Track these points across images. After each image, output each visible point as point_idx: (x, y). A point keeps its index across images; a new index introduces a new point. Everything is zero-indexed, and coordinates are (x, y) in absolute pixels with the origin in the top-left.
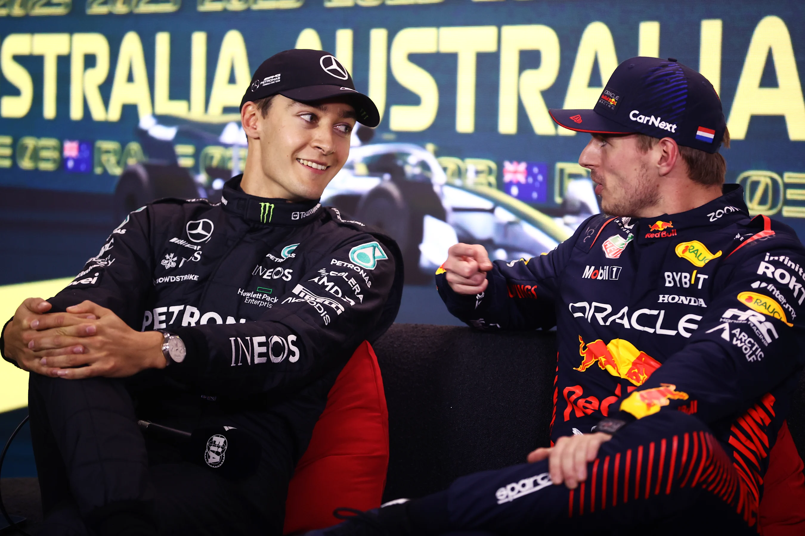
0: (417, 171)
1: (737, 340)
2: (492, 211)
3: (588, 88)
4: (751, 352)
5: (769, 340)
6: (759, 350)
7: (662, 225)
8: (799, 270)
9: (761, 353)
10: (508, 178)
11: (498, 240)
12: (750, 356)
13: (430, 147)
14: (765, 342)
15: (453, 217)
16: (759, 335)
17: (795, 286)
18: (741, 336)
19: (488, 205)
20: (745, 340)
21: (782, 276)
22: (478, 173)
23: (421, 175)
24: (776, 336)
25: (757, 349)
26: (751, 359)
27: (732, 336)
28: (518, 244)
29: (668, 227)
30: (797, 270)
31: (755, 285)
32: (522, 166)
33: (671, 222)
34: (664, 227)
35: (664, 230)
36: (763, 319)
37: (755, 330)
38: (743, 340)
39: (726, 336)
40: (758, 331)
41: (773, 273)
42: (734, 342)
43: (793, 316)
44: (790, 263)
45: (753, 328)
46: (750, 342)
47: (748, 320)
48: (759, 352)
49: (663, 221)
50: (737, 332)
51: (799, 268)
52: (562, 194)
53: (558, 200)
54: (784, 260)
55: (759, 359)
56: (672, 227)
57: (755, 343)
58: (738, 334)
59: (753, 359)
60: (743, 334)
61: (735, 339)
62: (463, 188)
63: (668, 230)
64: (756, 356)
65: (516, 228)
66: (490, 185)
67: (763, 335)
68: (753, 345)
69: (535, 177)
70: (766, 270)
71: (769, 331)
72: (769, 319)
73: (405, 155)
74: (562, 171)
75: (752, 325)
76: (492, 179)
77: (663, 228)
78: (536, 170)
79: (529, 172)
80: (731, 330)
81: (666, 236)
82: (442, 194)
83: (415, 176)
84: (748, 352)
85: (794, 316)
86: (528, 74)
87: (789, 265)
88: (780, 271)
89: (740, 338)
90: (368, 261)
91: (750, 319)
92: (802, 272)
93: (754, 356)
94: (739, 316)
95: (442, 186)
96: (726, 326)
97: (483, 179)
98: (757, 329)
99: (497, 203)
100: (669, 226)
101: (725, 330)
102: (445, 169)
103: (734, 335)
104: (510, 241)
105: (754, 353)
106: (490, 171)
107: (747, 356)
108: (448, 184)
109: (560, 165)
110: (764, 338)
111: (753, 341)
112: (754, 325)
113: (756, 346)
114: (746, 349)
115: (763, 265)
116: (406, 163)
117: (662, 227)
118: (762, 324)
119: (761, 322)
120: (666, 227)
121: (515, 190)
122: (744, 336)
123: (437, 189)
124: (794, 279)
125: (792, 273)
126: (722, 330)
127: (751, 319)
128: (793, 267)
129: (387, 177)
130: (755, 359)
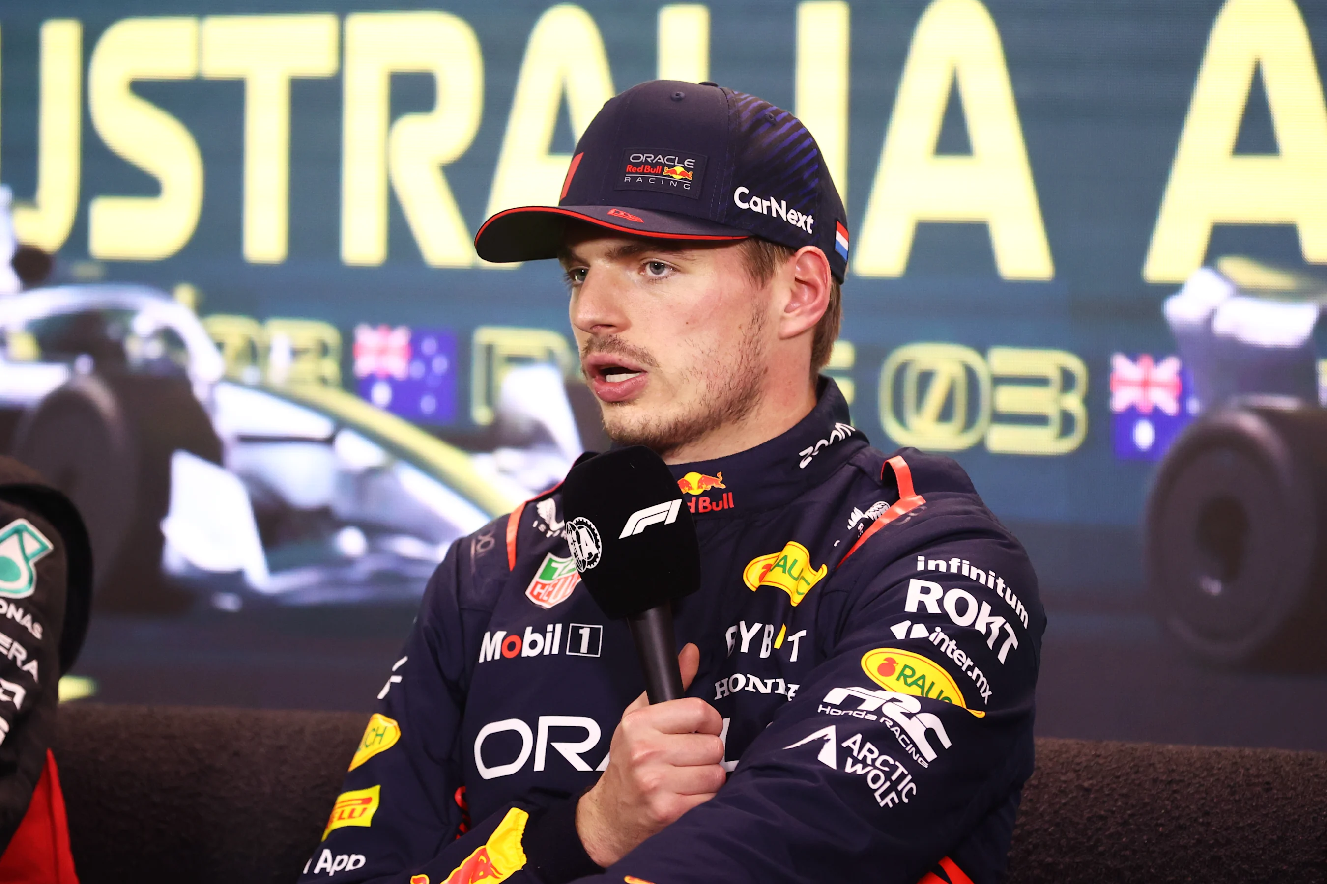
0: (155, 350)
1: (856, 761)
2: (329, 441)
3: (550, 156)
4: (888, 784)
5: (930, 754)
6: (909, 778)
7: (700, 481)
8: (996, 584)
9: (912, 785)
10: (364, 365)
11: (344, 507)
12: (883, 796)
13: (185, 294)
14: (921, 759)
15: (238, 456)
16: (907, 745)
17: (988, 624)
18: (865, 751)
19: (320, 427)
20: (874, 760)
21: (962, 607)
22: (296, 353)
23: (164, 360)
24: (946, 743)
25: (902, 776)
26: (887, 800)
27: (843, 754)
28: (391, 515)
29: (712, 487)
30: (991, 585)
31: (899, 631)
32: (399, 338)
33: (719, 475)
34: (704, 486)
35: (705, 493)
36: (916, 706)
37: (897, 734)
38: (869, 761)
39: (828, 756)
40: (903, 736)
41: (940, 602)
42: (849, 769)
43: (983, 695)
44: (974, 571)
45: (893, 729)
46: (883, 763)
47: (879, 712)
48: (907, 785)
49: (701, 474)
50: (854, 743)
51: (996, 578)
52: (490, 398)
53: (481, 415)
54: (960, 568)
55: (906, 800)
56: (723, 486)
57: (897, 763)
58: (856, 748)
59: (892, 800)
60: (869, 745)
61: (850, 761)
62: (264, 388)
63: (713, 494)
64: (899, 794)
65: (385, 481)
66: (324, 381)
67: (915, 745)
68: (894, 768)
69: (428, 361)
70: (924, 598)
71: (930, 735)
72: (928, 705)
73: (123, 314)
74: (489, 349)
75: (889, 724)
76: (330, 368)
77: (702, 488)
78: (429, 346)
79: (414, 351)
80: (840, 740)
81: (709, 509)
82: (213, 402)
83: (148, 363)
84: (880, 786)
85: (986, 695)
86: (410, 123)
87: (973, 577)
88: (955, 594)
89: (860, 757)
90: (16, 577)
91: (885, 710)
92: (1004, 586)
93: (893, 795)
94: (862, 701)
95: (213, 386)
96: (830, 732)
97: (308, 367)
98: (903, 732)
99: (341, 424)
100: (717, 483)
101: (828, 740)
102: (220, 346)
103: (849, 750)
104: (373, 510)
105: (893, 787)
106: (324, 350)
107: (877, 795)
108: (229, 379)
109: (485, 335)
110: (918, 751)
111: (891, 761)
112: (896, 724)
113: (901, 769)
114: (876, 779)
115: (915, 585)
116: (127, 331)
117: (699, 487)
118: (914, 718)
119: (909, 716)
120: (709, 488)
121: (382, 393)
122: (871, 753)
123: (200, 392)
124: (986, 608)
125: (983, 593)
126: (822, 742)
127: (888, 710)
128: (982, 581)
129: (84, 364)
130: (897, 801)
